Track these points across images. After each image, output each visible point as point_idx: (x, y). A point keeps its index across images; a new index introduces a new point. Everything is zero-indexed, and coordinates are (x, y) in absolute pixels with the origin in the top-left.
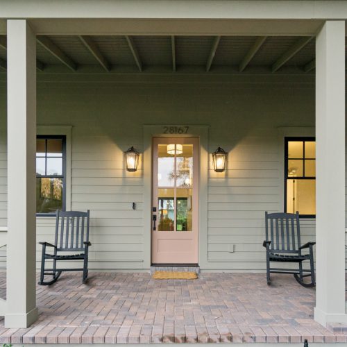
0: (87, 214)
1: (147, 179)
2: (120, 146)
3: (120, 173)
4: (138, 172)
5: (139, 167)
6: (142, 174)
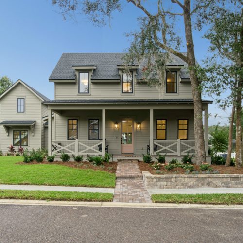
2: (113, 122)
3: (113, 129)
5: (118, 127)
6: (119, 129)
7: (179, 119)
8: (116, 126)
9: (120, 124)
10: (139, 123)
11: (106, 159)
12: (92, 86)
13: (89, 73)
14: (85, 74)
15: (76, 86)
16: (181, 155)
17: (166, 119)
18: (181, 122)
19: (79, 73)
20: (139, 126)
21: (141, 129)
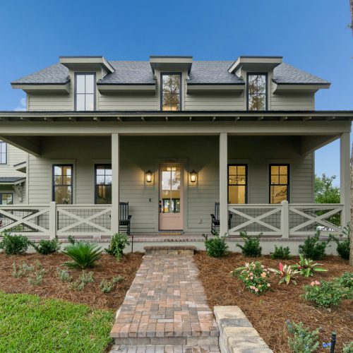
0: (127, 204)
1: (157, 186)
2: (143, 170)
3: (143, 183)
4: (152, 182)
5: (152, 180)
6: (154, 183)
7: (271, 165)
8: (149, 177)
9: (157, 173)
10: (193, 172)
11: (114, 248)
12: (101, 99)
13: (95, 74)
14: (88, 76)
15: (70, 99)
16: (290, 236)
17: (246, 165)
18: (275, 170)
19: (76, 74)
20: (193, 177)
21: (197, 184)
